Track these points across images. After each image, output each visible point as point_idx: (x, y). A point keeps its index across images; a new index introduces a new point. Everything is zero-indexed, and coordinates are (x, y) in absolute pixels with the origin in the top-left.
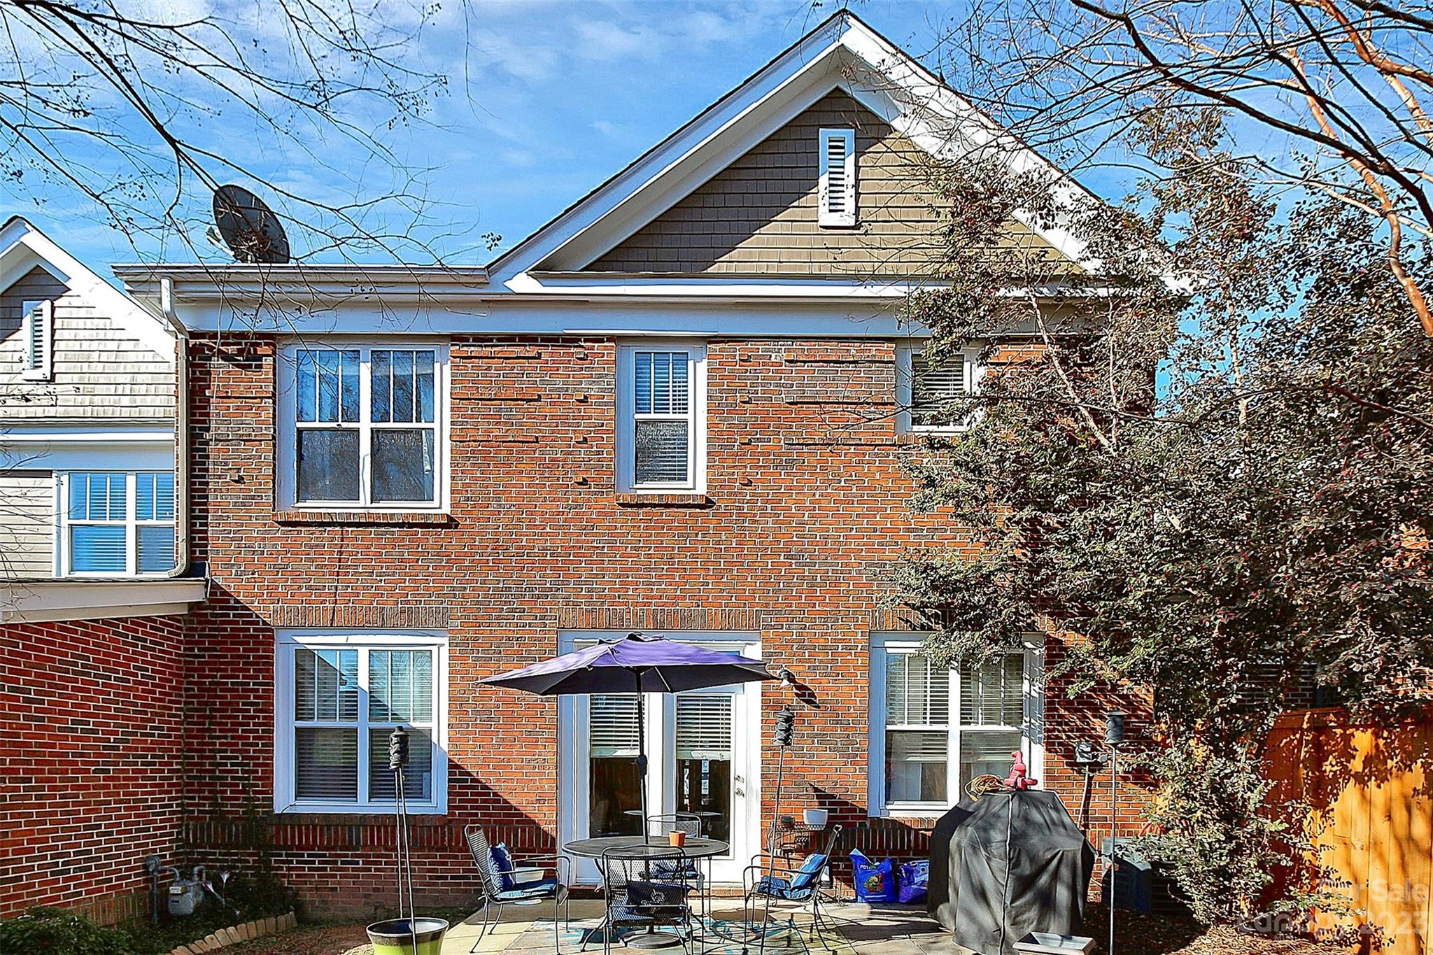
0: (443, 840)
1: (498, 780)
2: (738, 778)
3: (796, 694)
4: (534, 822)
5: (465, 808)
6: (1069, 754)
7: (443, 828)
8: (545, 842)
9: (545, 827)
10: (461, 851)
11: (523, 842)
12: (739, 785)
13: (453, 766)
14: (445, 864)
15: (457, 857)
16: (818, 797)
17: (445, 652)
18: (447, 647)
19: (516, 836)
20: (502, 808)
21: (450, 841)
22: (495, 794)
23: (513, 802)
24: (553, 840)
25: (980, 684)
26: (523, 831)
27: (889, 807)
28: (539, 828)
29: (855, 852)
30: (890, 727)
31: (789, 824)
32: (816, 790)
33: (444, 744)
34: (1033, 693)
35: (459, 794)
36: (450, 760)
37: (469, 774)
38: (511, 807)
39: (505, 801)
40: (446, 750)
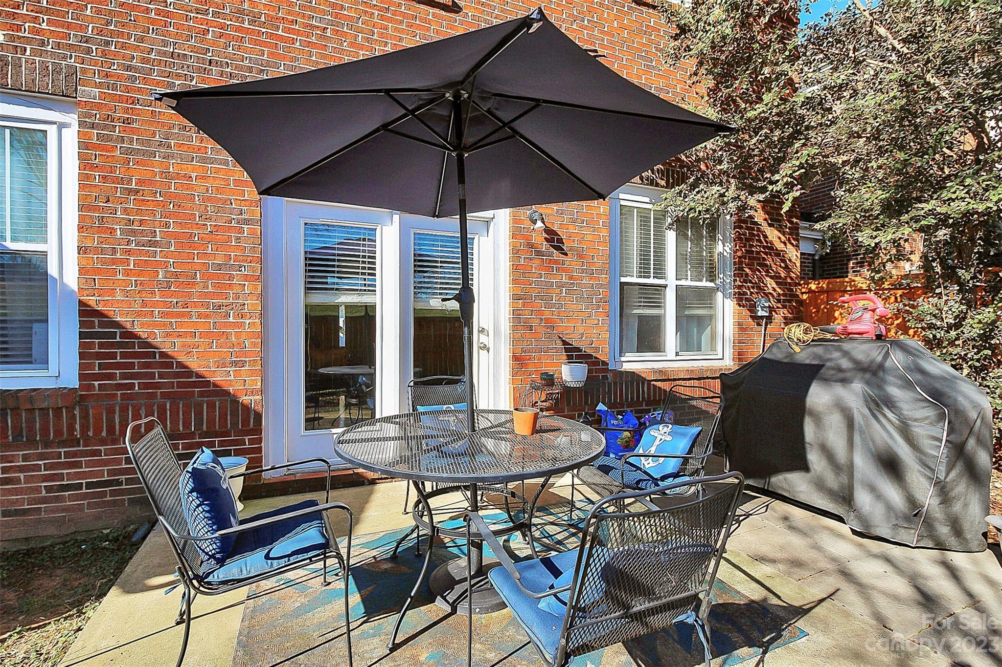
0: (71, 428)
1: (168, 335)
2: (482, 331)
3: (545, 238)
4: (227, 393)
5: (111, 377)
6: (752, 308)
7: (70, 410)
8: (246, 421)
9: (245, 399)
10: (103, 442)
11: (211, 421)
12: (483, 338)
13: (86, 312)
14: (78, 465)
15: (97, 453)
16: (566, 350)
17: (71, 137)
18: (75, 127)
19: (199, 414)
20: (177, 375)
21: (85, 428)
22: (163, 355)
23: (194, 364)
24: (258, 417)
25: (689, 243)
26: (211, 406)
27: (623, 359)
28: (235, 401)
29: (601, 407)
30: (623, 280)
31: (549, 380)
32: (564, 343)
33: (71, 279)
34: (725, 254)
35: (99, 356)
36: (81, 303)
37: (117, 325)
38: (190, 373)
39: (181, 365)
40: (76, 288)
